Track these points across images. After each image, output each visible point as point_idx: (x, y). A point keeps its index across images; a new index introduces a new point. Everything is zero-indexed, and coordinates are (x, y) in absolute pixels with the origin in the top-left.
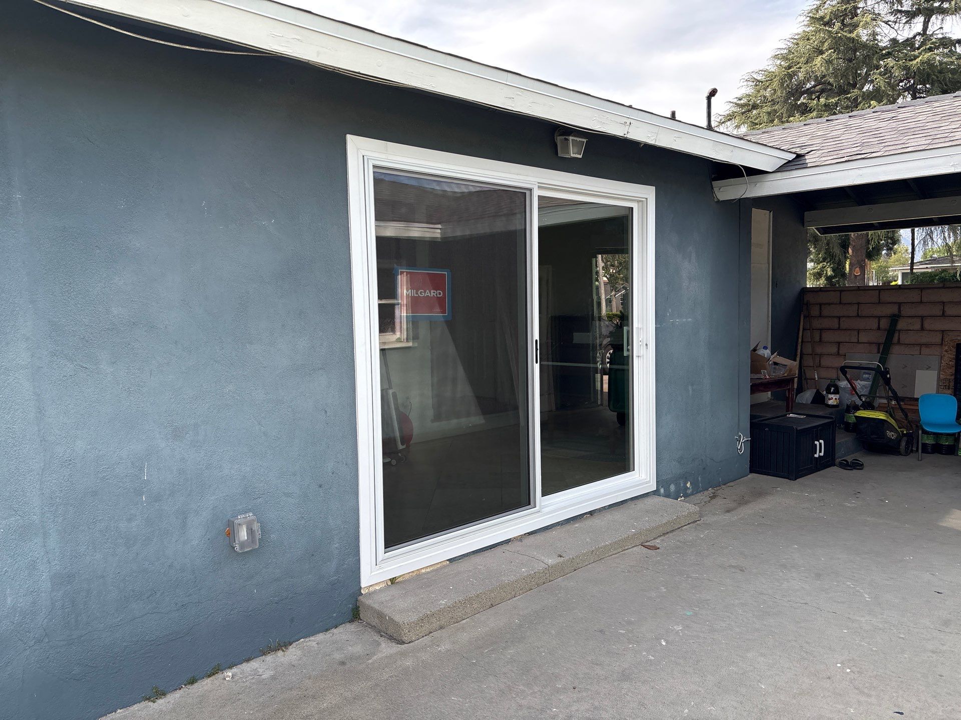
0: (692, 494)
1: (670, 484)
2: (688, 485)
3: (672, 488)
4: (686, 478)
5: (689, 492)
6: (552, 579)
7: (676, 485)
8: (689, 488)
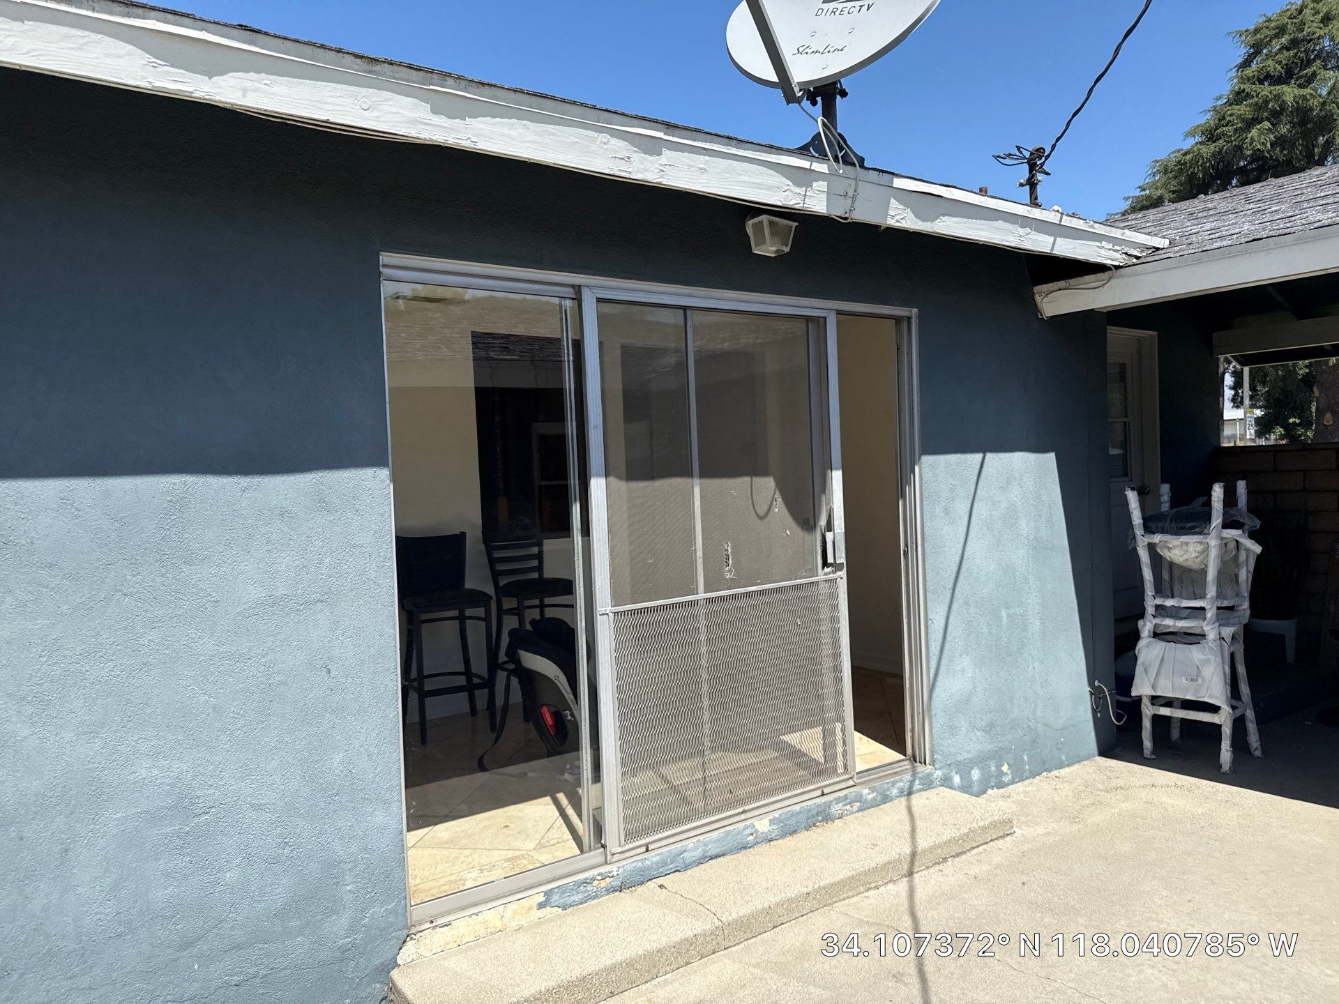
0: (1012, 782)
1: (972, 768)
2: (1005, 768)
3: (976, 774)
4: (1000, 757)
5: (1006, 779)
6: (728, 944)
7: (982, 769)
8: (1006, 774)
